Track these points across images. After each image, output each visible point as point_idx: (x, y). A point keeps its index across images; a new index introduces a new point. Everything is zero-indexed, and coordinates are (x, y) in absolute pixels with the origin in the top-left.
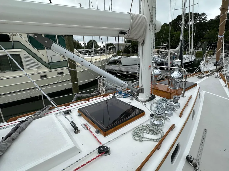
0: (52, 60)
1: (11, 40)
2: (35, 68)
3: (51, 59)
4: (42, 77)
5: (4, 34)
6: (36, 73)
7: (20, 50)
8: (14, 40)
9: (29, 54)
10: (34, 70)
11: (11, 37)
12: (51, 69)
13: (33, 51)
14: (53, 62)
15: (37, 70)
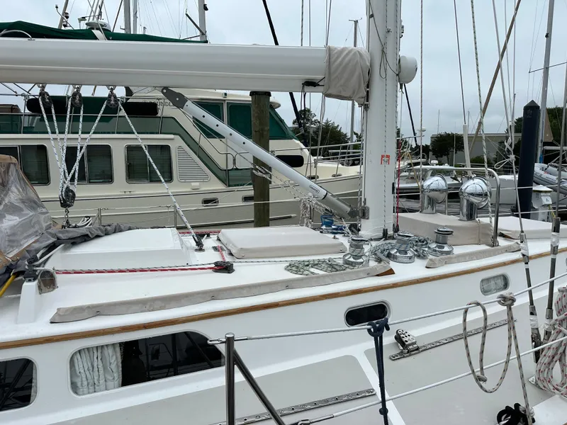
0: (234, 163)
1: (159, 115)
2: (195, 178)
3: (234, 160)
4: (206, 202)
5: (148, 101)
6: (196, 193)
7: (172, 136)
8: (164, 115)
9: (189, 146)
10: (193, 184)
11: (161, 107)
12: (229, 186)
13: (197, 140)
14: (237, 169)
15: (198, 184)
